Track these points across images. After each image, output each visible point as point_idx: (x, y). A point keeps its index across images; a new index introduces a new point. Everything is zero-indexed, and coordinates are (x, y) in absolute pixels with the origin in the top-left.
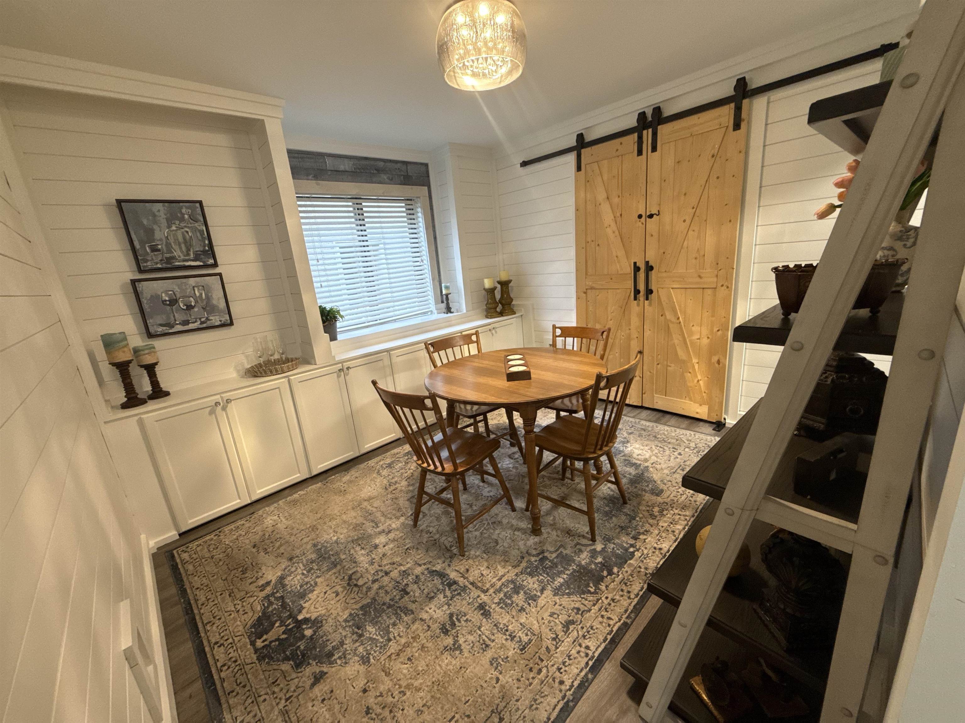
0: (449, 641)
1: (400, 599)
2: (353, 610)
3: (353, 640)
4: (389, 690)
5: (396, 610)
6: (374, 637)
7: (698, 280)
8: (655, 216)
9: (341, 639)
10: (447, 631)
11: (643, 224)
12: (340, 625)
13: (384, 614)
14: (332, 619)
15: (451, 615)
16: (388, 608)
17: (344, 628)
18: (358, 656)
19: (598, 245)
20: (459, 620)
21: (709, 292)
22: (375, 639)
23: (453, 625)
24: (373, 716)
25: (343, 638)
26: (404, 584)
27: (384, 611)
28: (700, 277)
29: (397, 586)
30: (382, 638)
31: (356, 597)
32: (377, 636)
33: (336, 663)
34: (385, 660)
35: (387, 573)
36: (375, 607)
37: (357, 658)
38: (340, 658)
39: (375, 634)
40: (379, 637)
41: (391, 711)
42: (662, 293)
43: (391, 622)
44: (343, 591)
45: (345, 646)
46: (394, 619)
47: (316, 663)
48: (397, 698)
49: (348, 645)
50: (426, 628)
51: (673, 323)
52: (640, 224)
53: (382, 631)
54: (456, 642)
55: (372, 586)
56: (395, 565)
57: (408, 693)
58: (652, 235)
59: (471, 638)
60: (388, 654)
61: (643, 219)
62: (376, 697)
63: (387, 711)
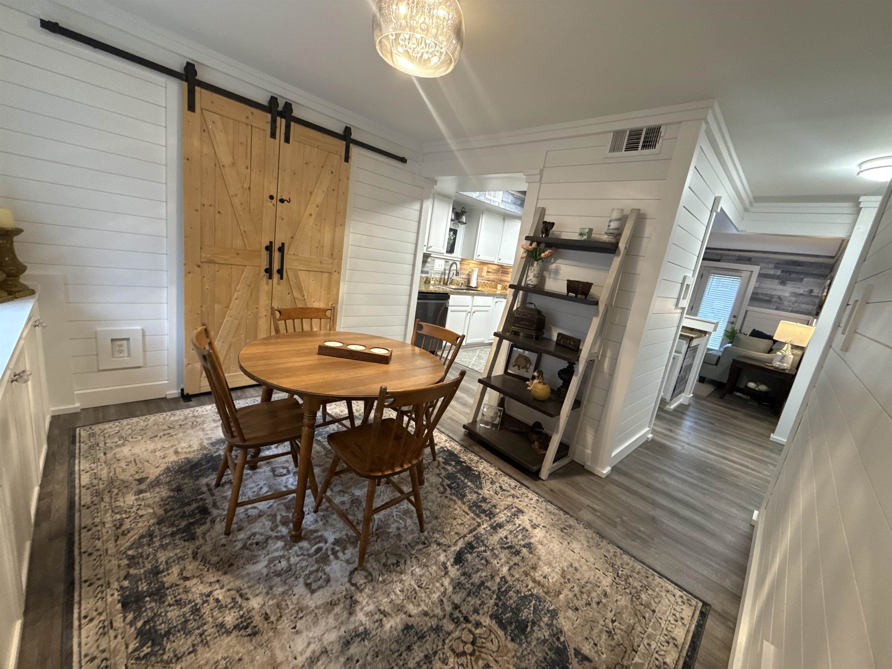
0: (524, 550)
1: (490, 590)
2: (506, 638)
3: (539, 630)
4: (570, 590)
5: (503, 592)
6: (532, 609)
7: (320, 265)
8: (286, 202)
9: (540, 643)
10: (517, 551)
11: (274, 205)
12: (526, 649)
13: (508, 603)
14: (521, 662)
15: (502, 548)
16: (500, 600)
17: (529, 643)
18: (552, 621)
19: (219, 212)
20: (506, 543)
21: (326, 275)
22: (534, 608)
23: (511, 547)
24: (589, 599)
25: (540, 641)
26: (472, 587)
27: (504, 604)
28: (321, 263)
29: (474, 594)
30: (531, 601)
31: (490, 639)
32: (531, 606)
33: (564, 642)
34: (550, 597)
35: (456, 607)
36: (501, 613)
37: (555, 622)
38: (558, 639)
39: (529, 609)
40: (532, 604)
41: (583, 587)
42: (290, 273)
43: (514, 595)
44: (483, 659)
45: (547, 637)
46: (511, 593)
47: (570, 664)
48: (573, 584)
49: (545, 634)
50: (516, 567)
51: (299, 300)
52: (271, 205)
53: (524, 602)
54: (524, 546)
55: (474, 622)
56: (444, 599)
57: (568, 577)
58: (282, 219)
59: (520, 537)
60: (544, 594)
61: (274, 201)
62: (578, 599)
63: (584, 590)
